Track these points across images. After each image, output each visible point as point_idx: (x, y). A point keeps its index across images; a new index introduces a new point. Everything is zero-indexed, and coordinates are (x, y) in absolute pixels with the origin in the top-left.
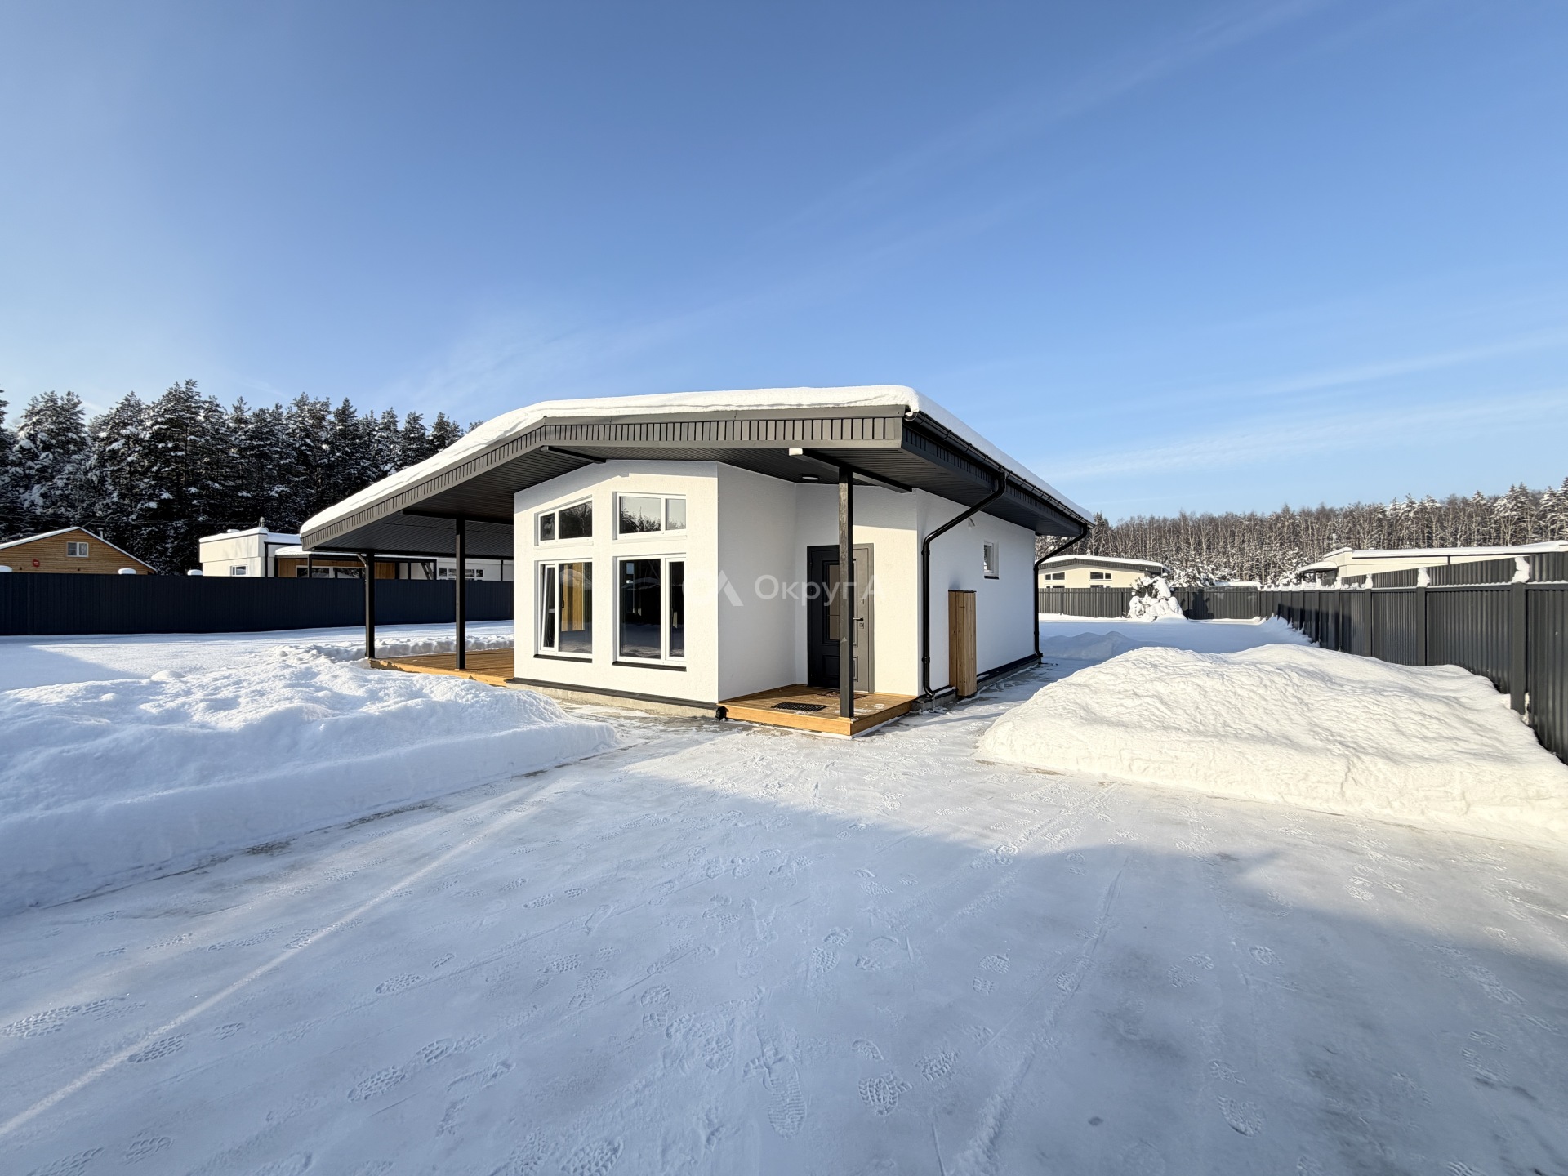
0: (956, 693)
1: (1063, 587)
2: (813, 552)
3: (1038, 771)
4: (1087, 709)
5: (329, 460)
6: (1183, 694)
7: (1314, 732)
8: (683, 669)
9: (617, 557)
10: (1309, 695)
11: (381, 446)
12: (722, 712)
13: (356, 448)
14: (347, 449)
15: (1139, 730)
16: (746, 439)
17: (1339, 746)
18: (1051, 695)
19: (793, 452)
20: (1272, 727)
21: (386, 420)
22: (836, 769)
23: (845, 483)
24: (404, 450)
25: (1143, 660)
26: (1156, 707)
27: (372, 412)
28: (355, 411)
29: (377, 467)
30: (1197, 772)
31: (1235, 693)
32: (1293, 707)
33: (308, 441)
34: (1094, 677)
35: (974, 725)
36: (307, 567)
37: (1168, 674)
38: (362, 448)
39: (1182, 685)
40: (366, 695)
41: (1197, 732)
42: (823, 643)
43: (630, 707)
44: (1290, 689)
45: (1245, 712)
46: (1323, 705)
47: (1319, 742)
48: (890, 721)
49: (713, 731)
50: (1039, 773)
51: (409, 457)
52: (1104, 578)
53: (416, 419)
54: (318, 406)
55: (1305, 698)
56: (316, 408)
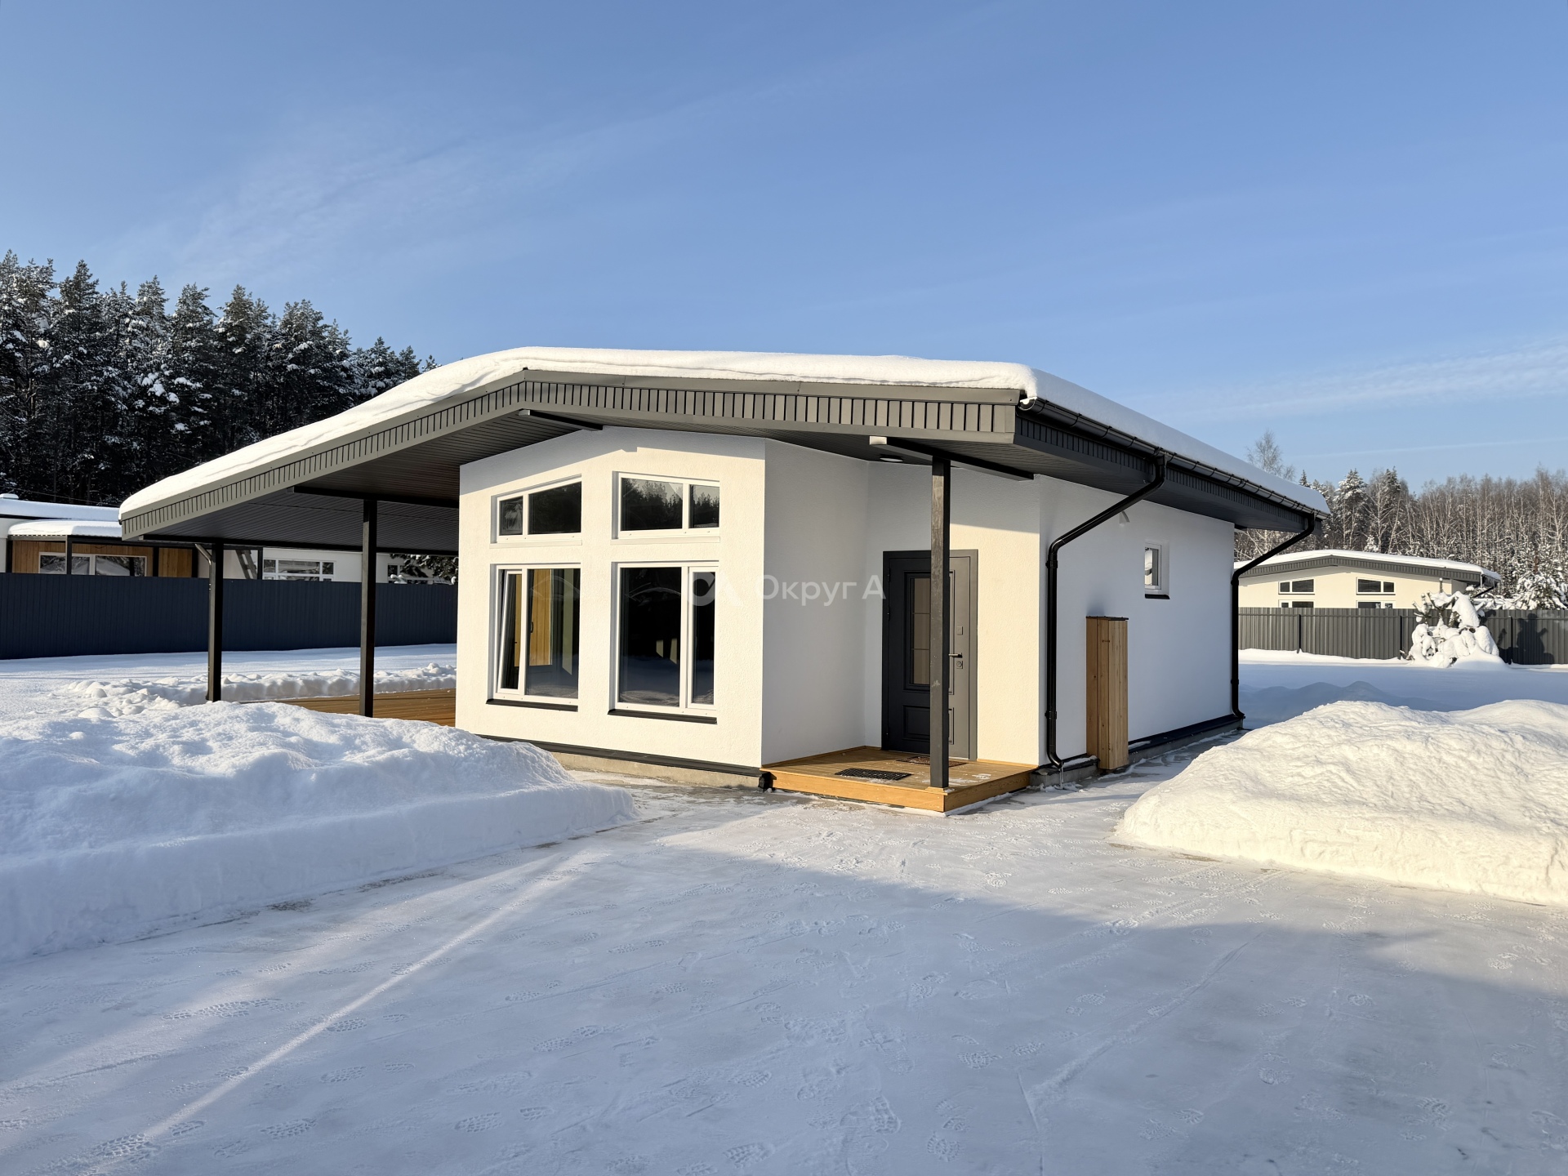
0: (1097, 765)
1: (1310, 605)
2: (891, 559)
3: (1188, 857)
4: (1256, 780)
5: (52, 367)
6: (1375, 760)
7: (1526, 807)
8: (712, 721)
9: (616, 563)
10: (1533, 764)
11: (136, 343)
12: (767, 780)
13: (95, 345)
14: (80, 348)
15: (1315, 804)
16: (812, 419)
17: (1549, 824)
18: (1211, 761)
19: (873, 440)
20: (1476, 799)
21: (145, 299)
22: (926, 847)
23: (941, 475)
24: (176, 350)
25: (1335, 717)
26: (1340, 777)
27: (123, 285)
28: (97, 282)
29: (129, 378)
30: (1381, 856)
31: (1440, 760)
32: (1508, 778)
33: (18, 334)
34: (1268, 739)
35: (1115, 806)
36: (64, 555)
37: (1361, 735)
38: (106, 346)
39: (1376, 750)
40: (341, 743)
41: (1385, 807)
42: (905, 689)
43: (634, 773)
44: (1509, 756)
45: (1449, 784)
46: (1545, 776)
47: (1528, 819)
48: (999, 797)
49: (759, 804)
50: (1189, 859)
51: (186, 362)
52: (1382, 592)
53: (197, 297)
54: (34, 275)
55: (1527, 767)
56: (29, 278)
